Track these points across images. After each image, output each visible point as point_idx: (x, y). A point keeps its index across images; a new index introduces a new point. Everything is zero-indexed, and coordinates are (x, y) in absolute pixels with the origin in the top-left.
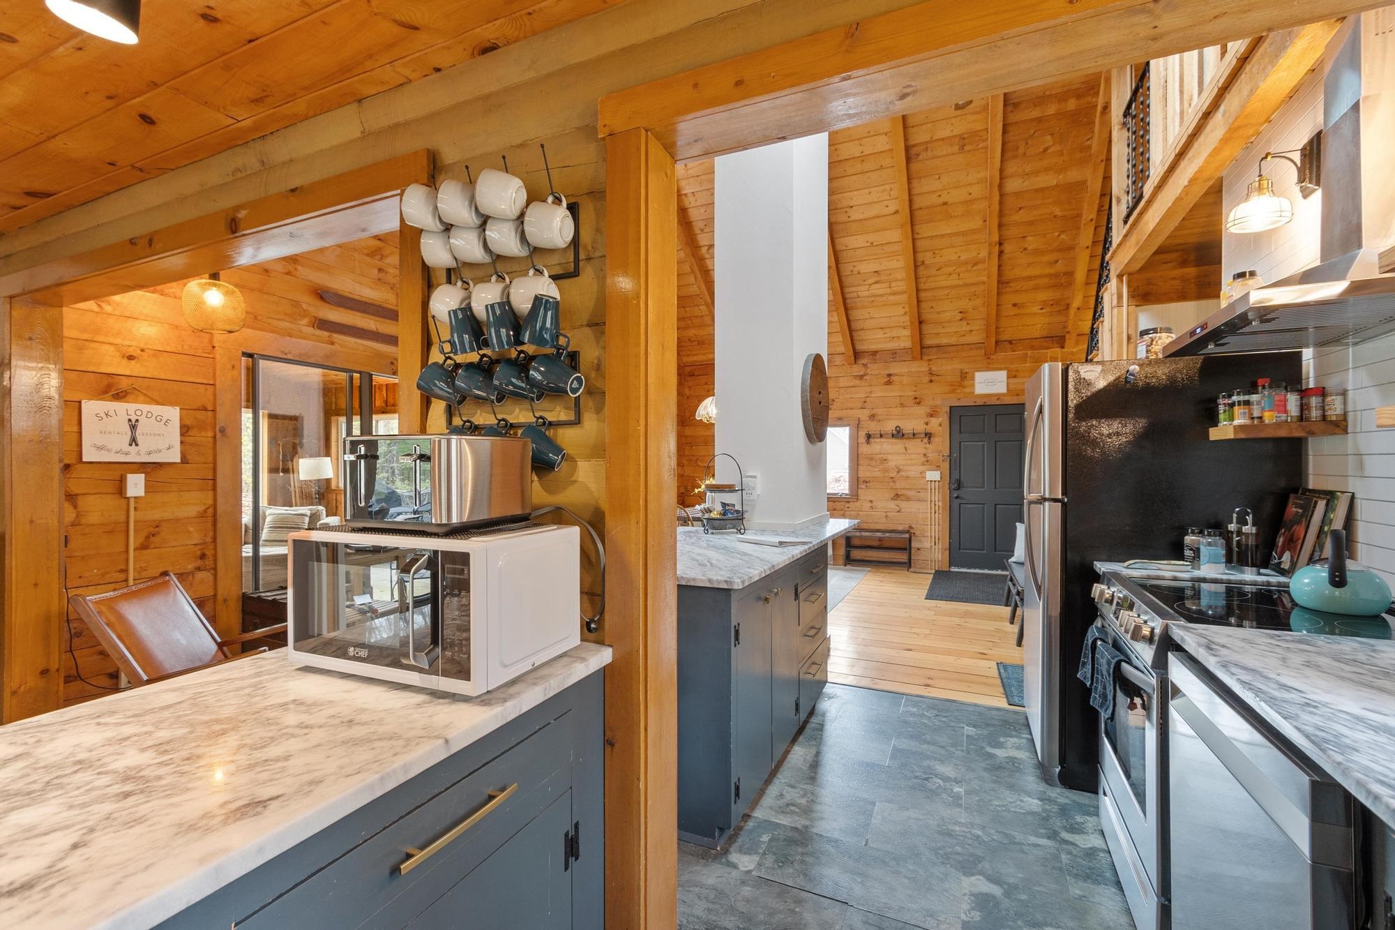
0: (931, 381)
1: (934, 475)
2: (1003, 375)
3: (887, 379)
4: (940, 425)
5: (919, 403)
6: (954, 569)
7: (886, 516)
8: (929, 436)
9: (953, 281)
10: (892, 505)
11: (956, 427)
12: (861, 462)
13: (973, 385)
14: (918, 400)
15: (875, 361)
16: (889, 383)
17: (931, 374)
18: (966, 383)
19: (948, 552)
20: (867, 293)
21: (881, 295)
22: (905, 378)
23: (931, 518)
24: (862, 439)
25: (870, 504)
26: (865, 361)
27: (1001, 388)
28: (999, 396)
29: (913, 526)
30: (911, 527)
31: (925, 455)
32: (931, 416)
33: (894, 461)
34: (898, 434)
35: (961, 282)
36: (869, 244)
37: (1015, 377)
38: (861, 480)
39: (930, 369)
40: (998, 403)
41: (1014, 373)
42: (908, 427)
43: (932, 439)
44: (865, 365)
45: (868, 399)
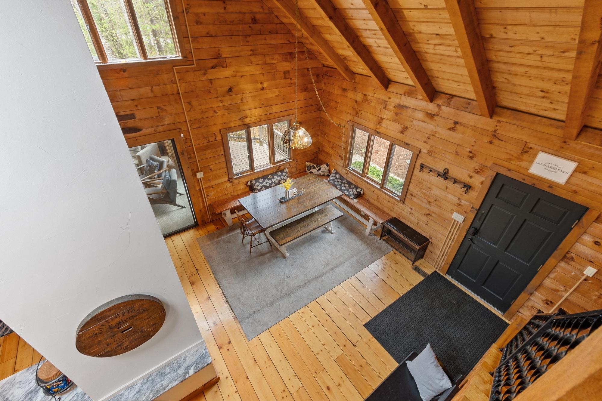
0: (491, 142)
1: (458, 218)
2: (570, 166)
3: (453, 126)
4: (482, 183)
5: (471, 158)
6: (448, 277)
7: (418, 223)
8: (468, 187)
9: (533, 60)
10: (424, 219)
11: (495, 191)
12: (412, 181)
13: (532, 162)
14: (471, 155)
15: (448, 105)
16: (453, 129)
17: (494, 135)
18: (525, 156)
19: (449, 266)
20: (433, 51)
21: (448, 56)
22: (469, 130)
23: (446, 241)
24: (418, 166)
25: (410, 210)
26: (440, 102)
27: (561, 179)
28: (552, 185)
29: (433, 238)
30: (431, 238)
31: (459, 199)
32: (477, 172)
33: (436, 192)
34: (445, 175)
35: (544, 64)
36: (423, 7)
37: (585, 173)
38: (410, 192)
39: (495, 131)
40: (548, 190)
41: (586, 169)
42: (454, 172)
43: (470, 191)
44: (439, 106)
45: (432, 137)
